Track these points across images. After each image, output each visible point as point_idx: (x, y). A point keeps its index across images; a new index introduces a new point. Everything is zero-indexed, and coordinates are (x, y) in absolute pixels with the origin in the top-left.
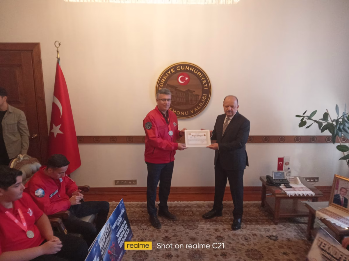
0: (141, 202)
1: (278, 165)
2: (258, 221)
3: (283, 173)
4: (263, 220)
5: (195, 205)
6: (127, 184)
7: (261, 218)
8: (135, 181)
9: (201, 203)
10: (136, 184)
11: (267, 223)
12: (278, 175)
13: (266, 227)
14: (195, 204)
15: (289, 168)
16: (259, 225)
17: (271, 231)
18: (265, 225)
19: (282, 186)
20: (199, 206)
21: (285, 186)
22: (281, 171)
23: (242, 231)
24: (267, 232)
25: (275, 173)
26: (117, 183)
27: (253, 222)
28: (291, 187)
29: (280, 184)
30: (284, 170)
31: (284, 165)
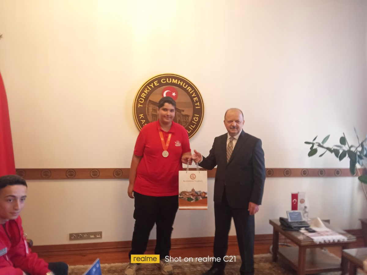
0: (108, 263)
1: (293, 203)
3: (299, 214)
5: (187, 265)
6: (89, 238)
8: (100, 233)
10: (101, 237)
12: (295, 216)
15: (305, 207)
19: (303, 230)
21: (306, 230)
22: (296, 211)
25: (290, 213)
26: (72, 238)
28: (314, 231)
29: (299, 228)
30: (300, 210)
31: (299, 203)
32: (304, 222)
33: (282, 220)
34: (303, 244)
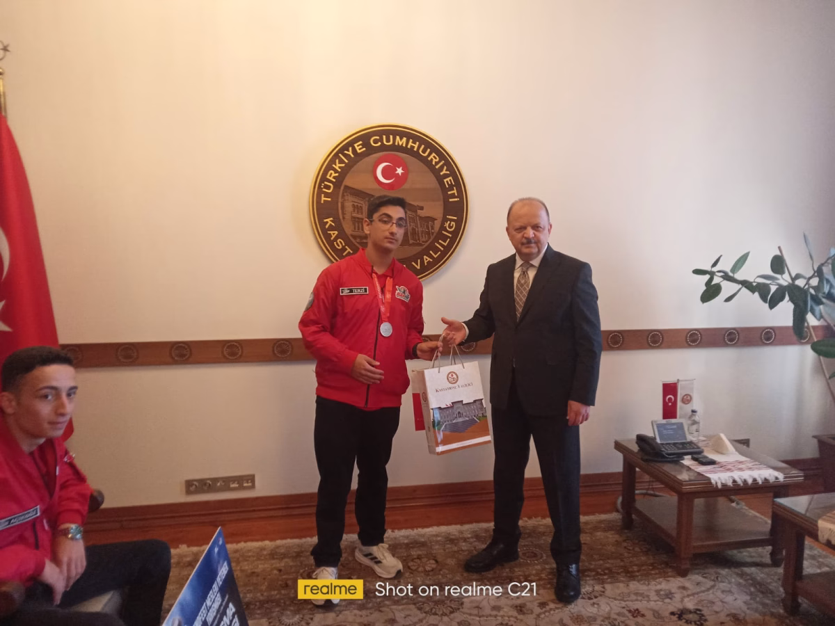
1: (665, 403)
2: (630, 570)
4: (643, 565)
5: (439, 539)
6: (226, 488)
7: (635, 559)
8: (251, 478)
9: (453, 529)
10: (253, 487)
11: (656, 574)
12: (670, 432)
13: (659, 587)
14: (437, 536)
15: (694, 411)
16: (638, 581)
17: (678, 596)
18: (654, 579)
19: (687, 461)
20: (451, 540)
21: (694, 459)
23: (594, 603)
24: (667, 600)
25: (659, 426)
26: (192, 488)
27: (618, 573)
28: (712, 463)
29: (681, 456)
30: (680, 418)
31: (679, 404)
32: (691, 443)
33: (641, 439)
34: (686, 488)
